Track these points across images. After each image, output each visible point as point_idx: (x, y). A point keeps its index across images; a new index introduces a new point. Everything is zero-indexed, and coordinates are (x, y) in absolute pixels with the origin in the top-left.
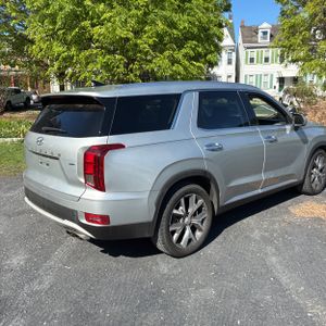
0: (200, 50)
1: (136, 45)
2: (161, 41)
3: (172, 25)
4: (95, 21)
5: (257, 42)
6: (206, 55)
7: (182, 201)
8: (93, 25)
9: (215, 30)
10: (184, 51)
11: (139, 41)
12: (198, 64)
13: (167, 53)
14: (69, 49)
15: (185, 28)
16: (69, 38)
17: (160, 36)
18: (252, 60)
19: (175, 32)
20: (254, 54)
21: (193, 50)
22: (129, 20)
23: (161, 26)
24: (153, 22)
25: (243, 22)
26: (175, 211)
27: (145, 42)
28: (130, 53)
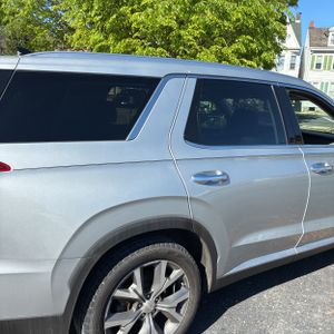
0: (254, 46)
1: (180, 36)
2: (209, 34)
3: (224, 15)
4: (135, 6)
5: (326, 46)
6: (261, 52)
7: (137, 273)
8: (133, 12)
9: (275, 25)
10: (234, 46)
11: (182, 32)
12: (249, 62)
13: (213, 48)
14: (106, 38)
15: (238, 20)
16: (107, 25)
17: (208, 29)
18: (318, 66)
19: (226, 23)
20: (321, 58)
21: (246, 45)
22: (174, 7)
23: (210, 17)
24: (202, 12)
25: (312, 23)
26: (119, 293)
27: (189, 34)
28: (173, 46)
